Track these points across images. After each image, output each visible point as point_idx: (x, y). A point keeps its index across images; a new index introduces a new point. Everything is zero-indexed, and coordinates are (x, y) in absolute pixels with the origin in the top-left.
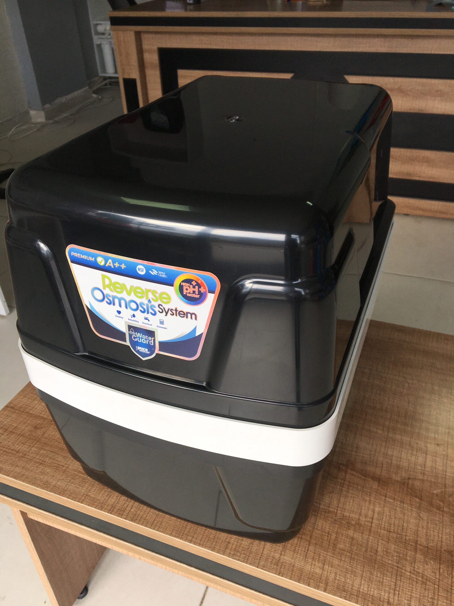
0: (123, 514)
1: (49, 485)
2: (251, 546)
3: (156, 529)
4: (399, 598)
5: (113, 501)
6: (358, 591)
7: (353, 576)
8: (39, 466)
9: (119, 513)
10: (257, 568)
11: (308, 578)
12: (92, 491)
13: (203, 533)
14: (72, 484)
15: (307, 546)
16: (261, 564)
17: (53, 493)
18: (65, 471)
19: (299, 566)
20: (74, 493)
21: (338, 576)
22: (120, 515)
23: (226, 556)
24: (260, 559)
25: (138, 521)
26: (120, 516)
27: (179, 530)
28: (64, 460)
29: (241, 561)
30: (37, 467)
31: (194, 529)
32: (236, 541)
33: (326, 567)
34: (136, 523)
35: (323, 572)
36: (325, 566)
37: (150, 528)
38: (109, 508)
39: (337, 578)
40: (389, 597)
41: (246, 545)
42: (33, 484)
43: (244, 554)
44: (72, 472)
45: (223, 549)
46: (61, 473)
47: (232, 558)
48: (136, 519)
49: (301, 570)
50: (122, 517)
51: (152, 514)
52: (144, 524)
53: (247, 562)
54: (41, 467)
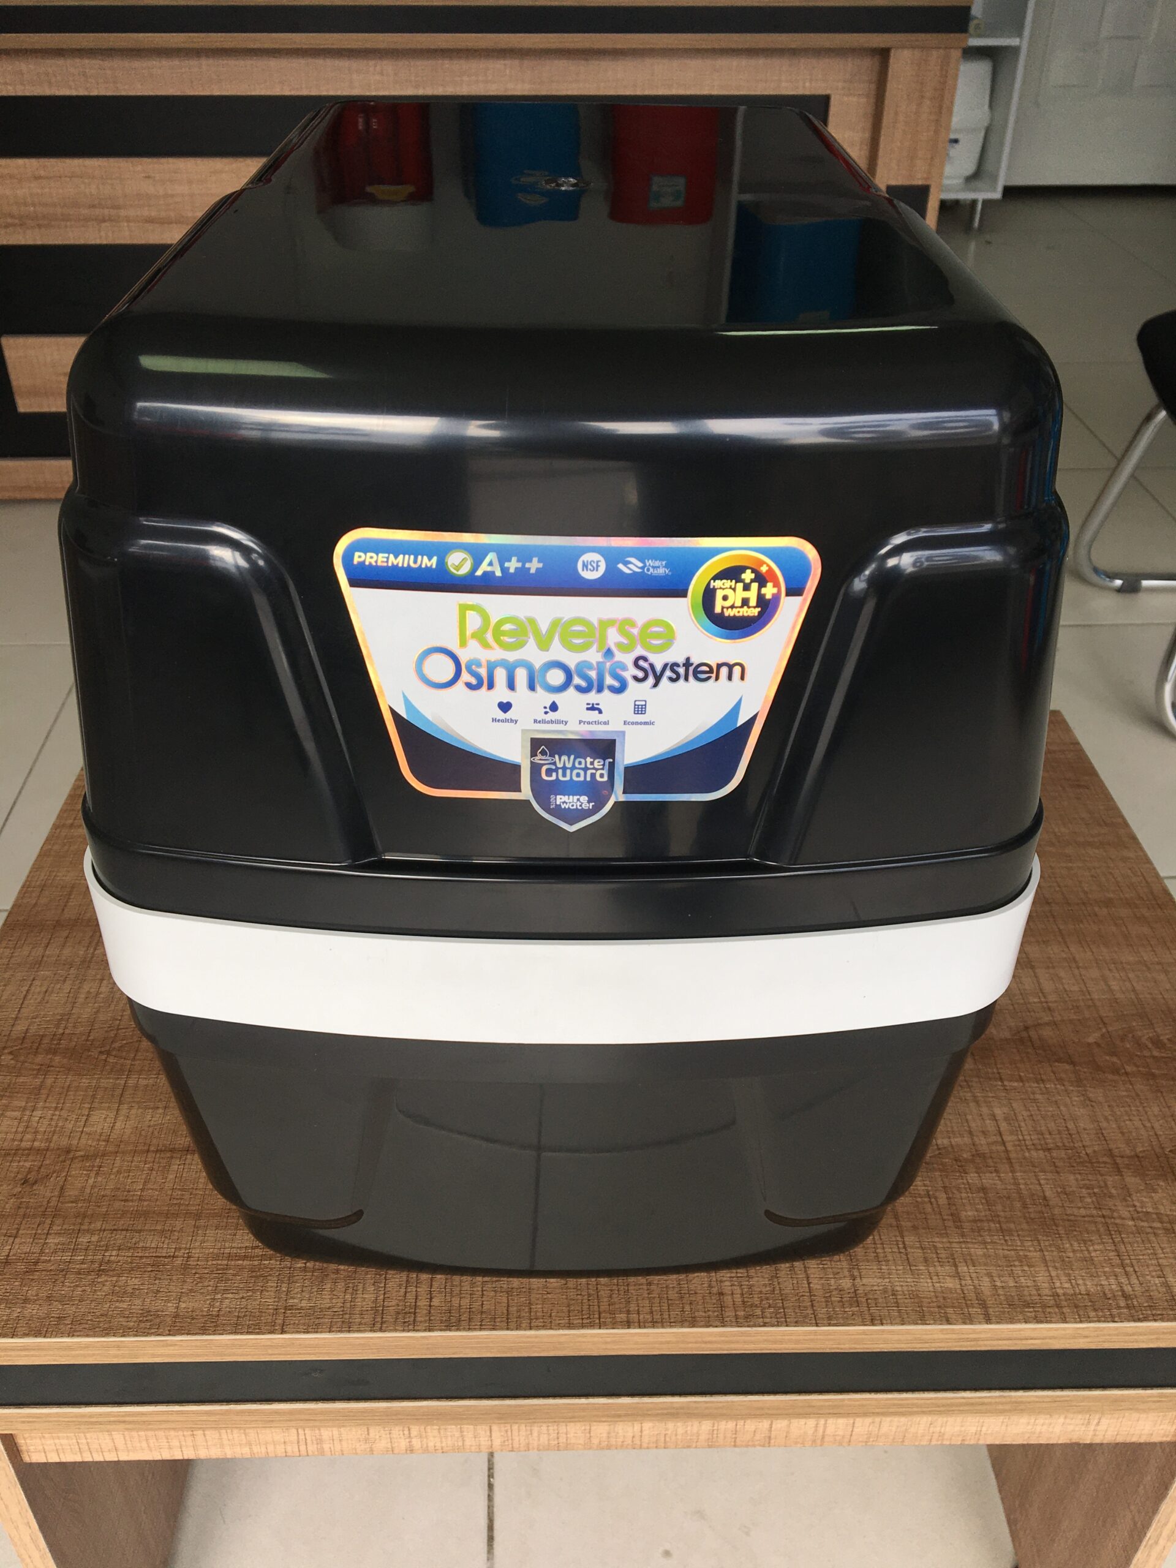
0: (414, 1320)
1: (158, 1320)
2: (776, 1283)
3: (524, 1325)
4: (1140, 1278)
5: (369, 1296)
6: (1053, 1296)
7: (1026, 1268)
8: (99, 1280)
9: (405, 1322)
10: (817, 1326)
11: (939, 1307)
12: (297, 1293)
13: (649, 1294)
14: (223, 1294)
15: (899, 1239)
16: (820, 1316)
17: (183, 1334)
18: (185, 1267)
19: (905, 1288)
20: (245, 1316)
21: (996, 1279)
22: (409, 1325)
23: (731, 1326)
24: (812, 1306)
26: (411, 1327)
27: (585, 1307)
28: (167, 1241)
29: (773, 1326)
30: (93, 1283)
31: (622, 1293)
32: (736, 1283)
33: (962, 1268)
34: (464, 1329)
35: (963, 1282)
36: (960, 1269)
37: (508, 1329)
38: (368, 1318)
39: (998, 1284)
40: (1120, 1284)
41: (765, 1285)
42: (107, 1332)
43: (770, 1307)
44: (210, 1263)
45: (716, 1314)
46: (174, 1278)
47: (748, 1326)
48: (459, 1321)
49: (914, 1296)
50: (419, 1328)
51: (492, 1294)
52: (485, 1325)
53: (786, 1321)
54: (107, 1281)
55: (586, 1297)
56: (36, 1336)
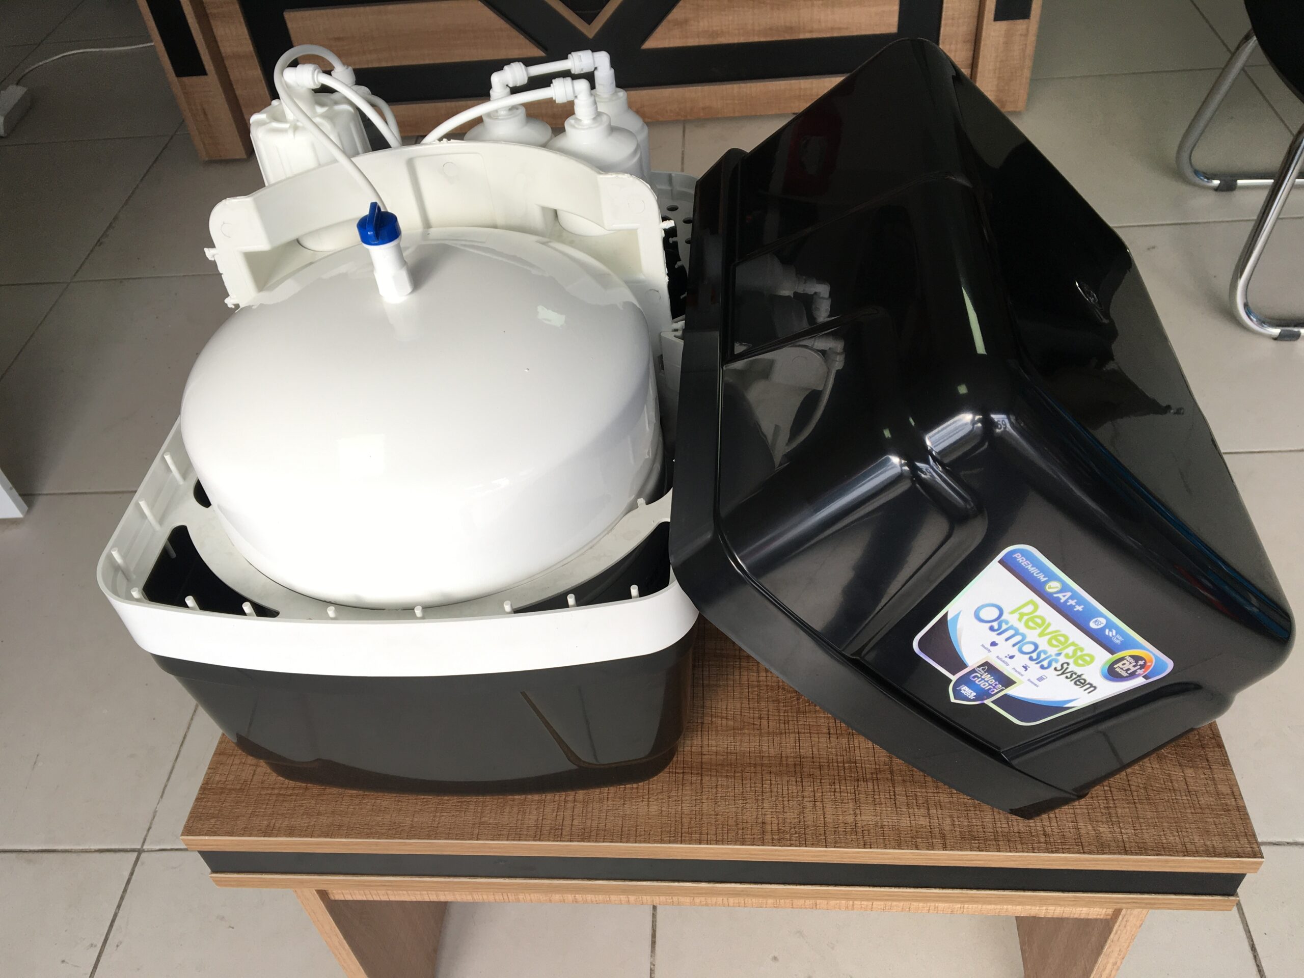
0: (562, 834)
1: (400, 829)
2: (802, 817)
3: (631, 840)
4: (1059, 823)
5: (534, 817)
6: (994, 833)
7: (978, 813)
9: (555, 835)
10: (826, 847)
11: (912, 838)
12: (487, 814)
14: (442, 813)
15: (891, 788)
16: (829, 840)
17: (415, 839)
19: (890, 824)
20: (454, 828)
21: (955, 819)
22: (558, 837)
23: (768, 845)
24: (825, 833)
25: (593, 838)
26: (559, 839)
27: (673, 829)
29: (796, 846)
32: (775, 816)
33: (933, 811)
34: (593, 841)
35: (932, 821)
36: (931, 811)
37: (621, 842)
38: (532, 833)
39: (957, 823)
40: (1043, 826)
41: (794, 818)
42: (369, 836)
43: (796, 833)
45: (759, 837)
47: (780, 846)
48: (590, 836)
49: (896, 829)
50: (564, 839)
51: (613, 818)
53: (806, 844)
54: (368, 802)
55: (674, 822)
56: (326, 837)
